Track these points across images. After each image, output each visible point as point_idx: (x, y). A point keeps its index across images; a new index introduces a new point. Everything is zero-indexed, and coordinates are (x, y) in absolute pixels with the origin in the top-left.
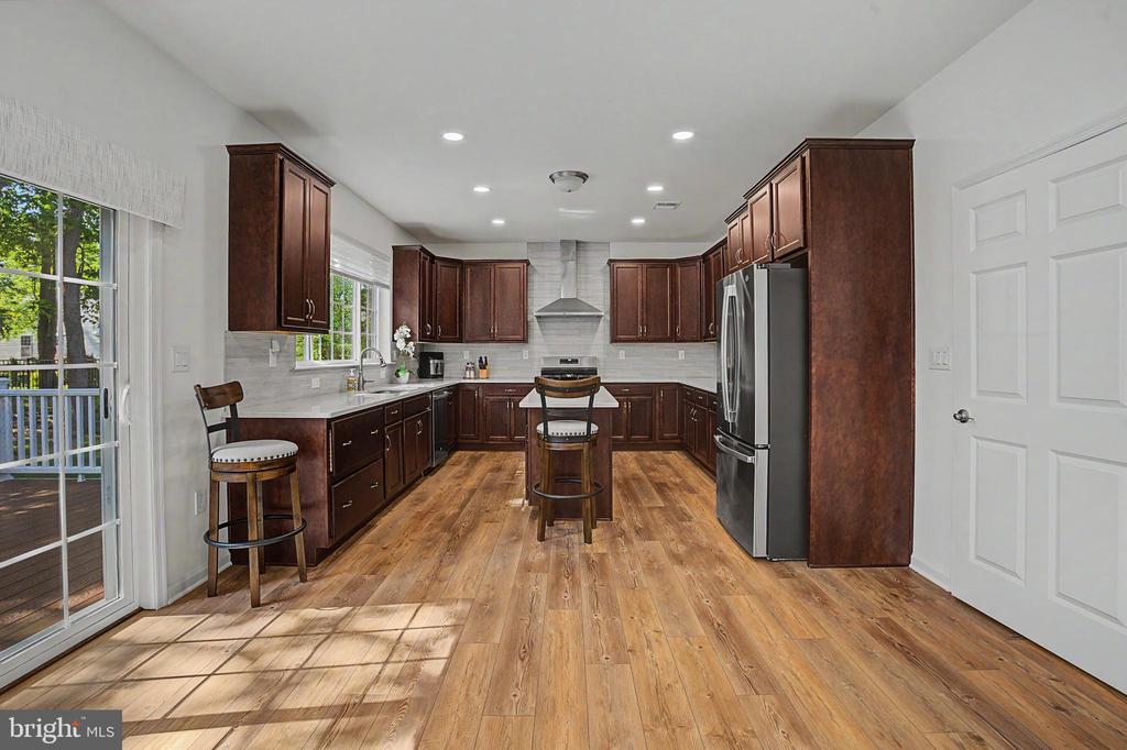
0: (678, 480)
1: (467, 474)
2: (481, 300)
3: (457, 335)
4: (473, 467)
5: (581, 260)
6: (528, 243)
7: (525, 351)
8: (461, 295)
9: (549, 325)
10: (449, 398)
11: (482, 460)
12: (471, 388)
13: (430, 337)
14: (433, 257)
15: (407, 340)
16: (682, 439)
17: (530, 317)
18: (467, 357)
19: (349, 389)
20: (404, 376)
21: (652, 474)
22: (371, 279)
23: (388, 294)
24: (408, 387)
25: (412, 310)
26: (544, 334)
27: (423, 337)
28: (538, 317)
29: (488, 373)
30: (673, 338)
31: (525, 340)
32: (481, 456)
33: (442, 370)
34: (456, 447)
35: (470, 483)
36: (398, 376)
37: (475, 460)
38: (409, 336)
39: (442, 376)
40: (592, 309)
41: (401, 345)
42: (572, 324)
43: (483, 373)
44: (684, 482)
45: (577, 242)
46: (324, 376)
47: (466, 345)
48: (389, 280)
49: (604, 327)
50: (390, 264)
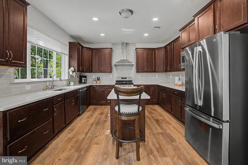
0: (162, 118)
1: (92, 116)
2: (98, 60)
3: (91, 71)
4: (94, 112)
5: (127, 49)
6: (112, 44)
7: (111, 75)
8: (92, 59)
9: (118, 67)
10: (86, 90)
11: (97, 109)
12: (94, 86)
13: (81, 71)
14: (83, 47)
15: (73, 72)
16: (159, 102)
17: (113, 65)
18: (94, 77)
19: (46, 89)
20: (72, 83)
21: (152, 115)
22: (60, 51)
23: (67, 58)
24: (73, 87)
25: (75, 62)
26: (116, 70)
27: (79, 71)
28: (115, 65)
29: (100, 82)
30: (155, 71)
31: (111, 72)
32: (98, 107)
33: (86, 81)
34: (90, 104)
35: (92, 120)
36: (70, 83)
37: (95, 109)
38: (73, 70)
39: (86, 83)
40: (131, 62)
41: (71, 73)
42: (125, 67)
43: (98, 82)
44: (164, 118)
45: (127, 43)
46: (33, 85)
47: (93, 73)
48: (67, 52)
49: (134, 68)
50: (68, 48)
